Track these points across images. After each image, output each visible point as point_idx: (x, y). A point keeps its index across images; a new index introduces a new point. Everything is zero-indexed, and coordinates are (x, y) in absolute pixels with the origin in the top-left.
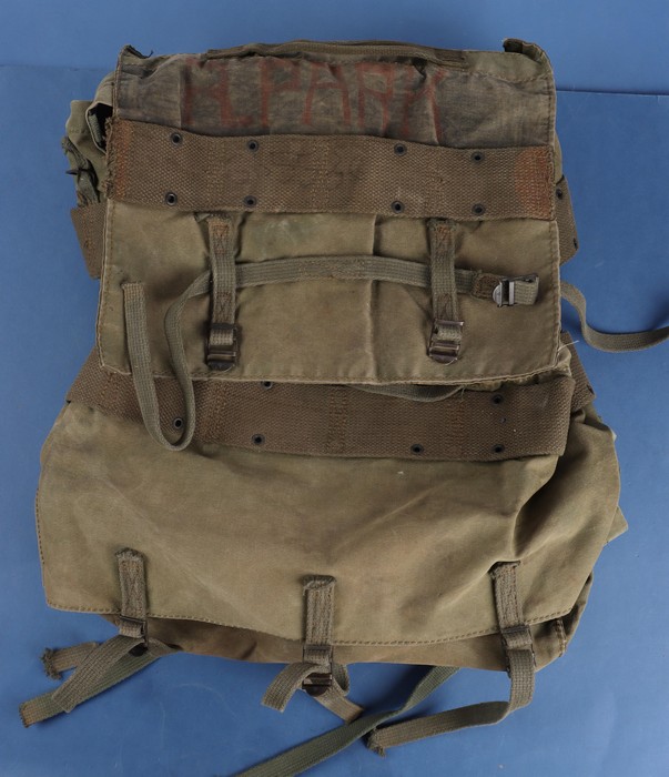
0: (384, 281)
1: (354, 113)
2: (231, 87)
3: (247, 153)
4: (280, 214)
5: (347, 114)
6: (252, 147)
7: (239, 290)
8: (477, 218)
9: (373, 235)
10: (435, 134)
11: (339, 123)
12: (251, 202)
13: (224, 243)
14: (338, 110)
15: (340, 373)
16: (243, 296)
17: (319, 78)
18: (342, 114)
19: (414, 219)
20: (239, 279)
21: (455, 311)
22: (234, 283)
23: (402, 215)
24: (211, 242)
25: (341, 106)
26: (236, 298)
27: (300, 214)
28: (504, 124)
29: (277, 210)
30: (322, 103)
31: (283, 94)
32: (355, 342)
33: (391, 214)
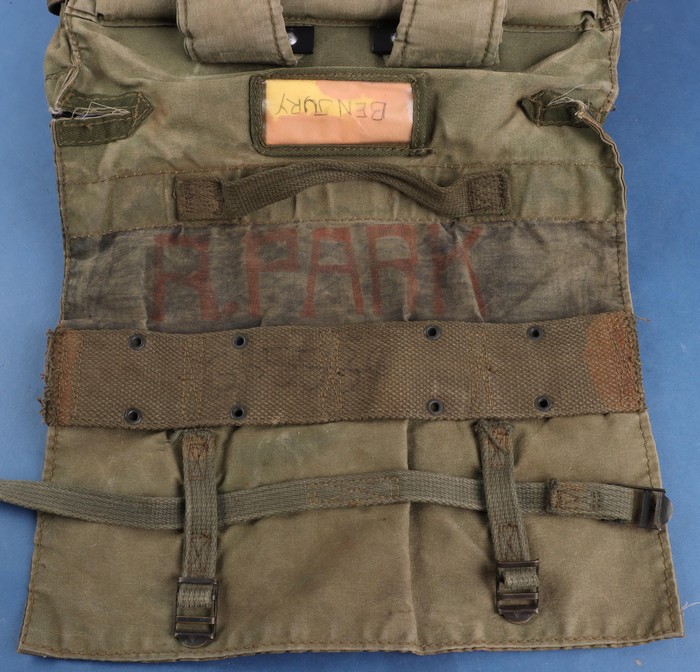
0: (428, 504)
1: (367, 300)
2: (212, 272)
3: (235, 351)
4: (279, 426)
5: (359, 302)
6: (240, 342)
7: (223, 529)
8: (543, 414)
9: (405, 443)
10: (477, 308)
11: (349, 311)
12: (239, 414)
13: (202, 465)
14: (347, 296)
15: (368, 634)
16: (228, 537)
17: (322, 256)
18: (353, 302)
19: (459, 420)
20: (222, 512)
21: (525, 546)
22: (215, 518)
23: (442, 416)
24: (185, 465)
25: (350, 294)
26: (219, 540)
27: (307, 424)
28: (563, 289)
29: (275, 422)
30: (327, 293)
31: (279, 275)
32: (390, 589)
33: (427, 416)
